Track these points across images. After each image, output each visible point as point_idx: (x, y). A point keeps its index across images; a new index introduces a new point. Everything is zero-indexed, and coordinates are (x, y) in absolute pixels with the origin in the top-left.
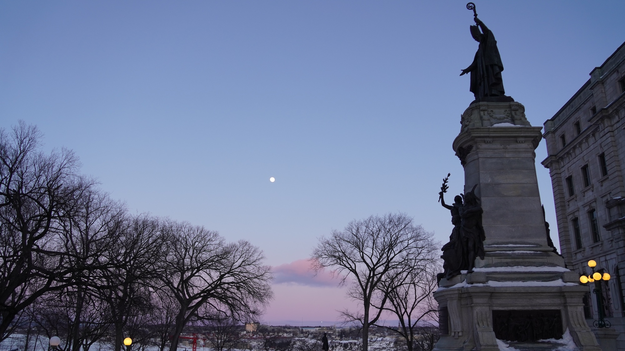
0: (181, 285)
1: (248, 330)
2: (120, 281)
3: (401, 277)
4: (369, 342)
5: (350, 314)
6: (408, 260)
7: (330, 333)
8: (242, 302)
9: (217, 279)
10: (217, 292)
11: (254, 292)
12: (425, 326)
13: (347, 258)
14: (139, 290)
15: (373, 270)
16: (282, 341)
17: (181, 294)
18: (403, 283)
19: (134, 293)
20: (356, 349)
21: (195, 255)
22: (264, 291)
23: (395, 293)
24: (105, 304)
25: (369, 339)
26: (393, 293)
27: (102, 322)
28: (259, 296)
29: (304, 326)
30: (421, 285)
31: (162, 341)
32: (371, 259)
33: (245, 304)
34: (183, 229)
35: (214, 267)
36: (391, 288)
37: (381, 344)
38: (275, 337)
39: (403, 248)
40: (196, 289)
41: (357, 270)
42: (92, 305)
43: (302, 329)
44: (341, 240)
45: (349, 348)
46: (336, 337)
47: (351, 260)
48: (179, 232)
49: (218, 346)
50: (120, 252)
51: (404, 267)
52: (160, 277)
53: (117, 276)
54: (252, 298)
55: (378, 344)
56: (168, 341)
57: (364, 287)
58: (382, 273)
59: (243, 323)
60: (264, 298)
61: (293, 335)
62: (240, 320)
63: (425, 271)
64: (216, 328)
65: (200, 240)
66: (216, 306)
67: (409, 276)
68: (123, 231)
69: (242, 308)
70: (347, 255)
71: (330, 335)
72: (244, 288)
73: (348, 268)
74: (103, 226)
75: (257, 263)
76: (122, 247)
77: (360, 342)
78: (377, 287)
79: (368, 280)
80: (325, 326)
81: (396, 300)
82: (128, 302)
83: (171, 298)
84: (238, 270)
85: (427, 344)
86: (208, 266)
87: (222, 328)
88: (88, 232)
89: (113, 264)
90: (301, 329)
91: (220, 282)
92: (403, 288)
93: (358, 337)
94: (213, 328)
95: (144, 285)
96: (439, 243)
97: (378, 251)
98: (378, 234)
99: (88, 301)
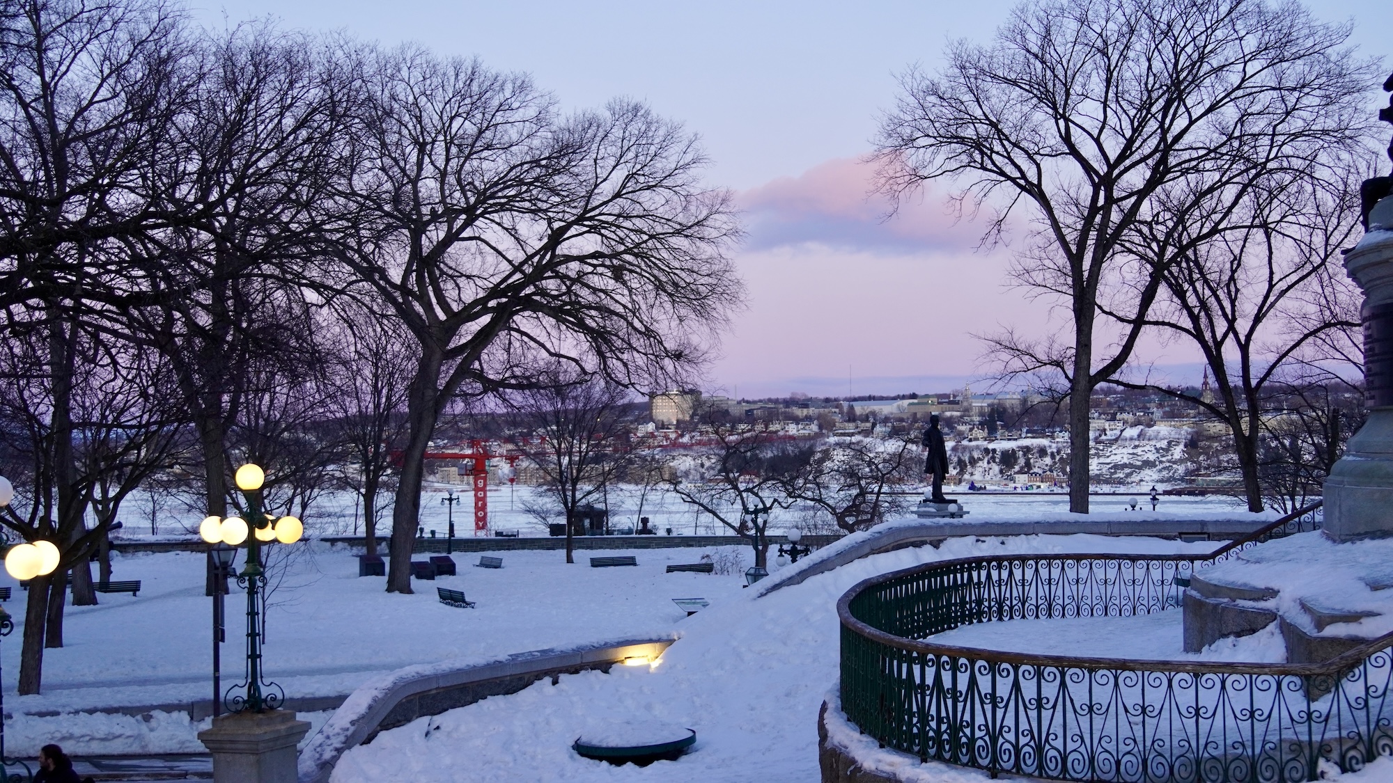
0: (414, 274)
1: (660, 418)
2: (196, 272)
3: (1214, 205)
4: (1092, 444)
5: (1022, 347)
6: (1246, 138)
7: (951, 417)
8: (637, 324)
9: (538, 245)
10: (543, 292)
11: (676, 285)
12: (1308, 379)
13: (1005, 143)
14: (267, 300)
15: (1104, 182)
16: (783, 452)
17: (418, 308)
18: (1221, 226)
19: (250, 313)
20: (1047, 468)
21: (454, 163)
22: (710, 280)
23: (1192, 264)
24: (155, 357)
25: (1092, 435)
26: (1184, 265)
27: (152, 420)
28: (693, 297)
29: (857, 396)
30: (1293, 231)
31: (367, 472)
32: (1097, 141)
33: (645, 326)
34: (405, 73)
35: (527, 205)
36: (1174, 246)
37: (1139, 451)
38: (757, 436)
39: (1223, 95)
40: (468, 287)
41: (1047, 188)
42: (108, 365)
43: (851, 408)
44: (984, 77)
45: (1022, 468)
46: (971, 430)
47: (1022, 149)
48: (389, 84)
49: (561, 477)
50: (181, 168)
51: (1226, 166)
52: (338, 252)
53: (184, 256)
54: (668, 306)
55: (1125, 451)
56: (389, 471)
57: (1074, 248)
58: (1142, 194)
59: (643, 394)
60: (710, 303)
61: (820, 427)
62: (633, 384)
63: (1312, 177)
64: (549, 418)
65: (468, 108)
66: (543, 338)
67: (1245, 198)
68: (184, 92)
69: (635, 343)
70: (1006, 131)
71: (950, 423)
72: (638, 270)
73: (1013, 180)
74: (104, 80)
75: (680, 179)
76: (188, 151)
77: (1060, 445)
78: (1123, 246)
79: (1088, 221)
80: (930, 393)
81: (1195, 290)
82: (231, 344)
83: (385, 322)
84: (614, 208)
85: (1313, 444)
86: (503, 201)
87: (571, 417)
88: (52, 103)
89: (162, 214)
90: (845, 405)
91: (553, 256)
92: (1223, 244)
93: (1053, 427)
94: (541, 419)
95: (283, 283)
96: (1375, 67)
97: (1124, 111)
98: (1127, 47)
99: (92, 352)
